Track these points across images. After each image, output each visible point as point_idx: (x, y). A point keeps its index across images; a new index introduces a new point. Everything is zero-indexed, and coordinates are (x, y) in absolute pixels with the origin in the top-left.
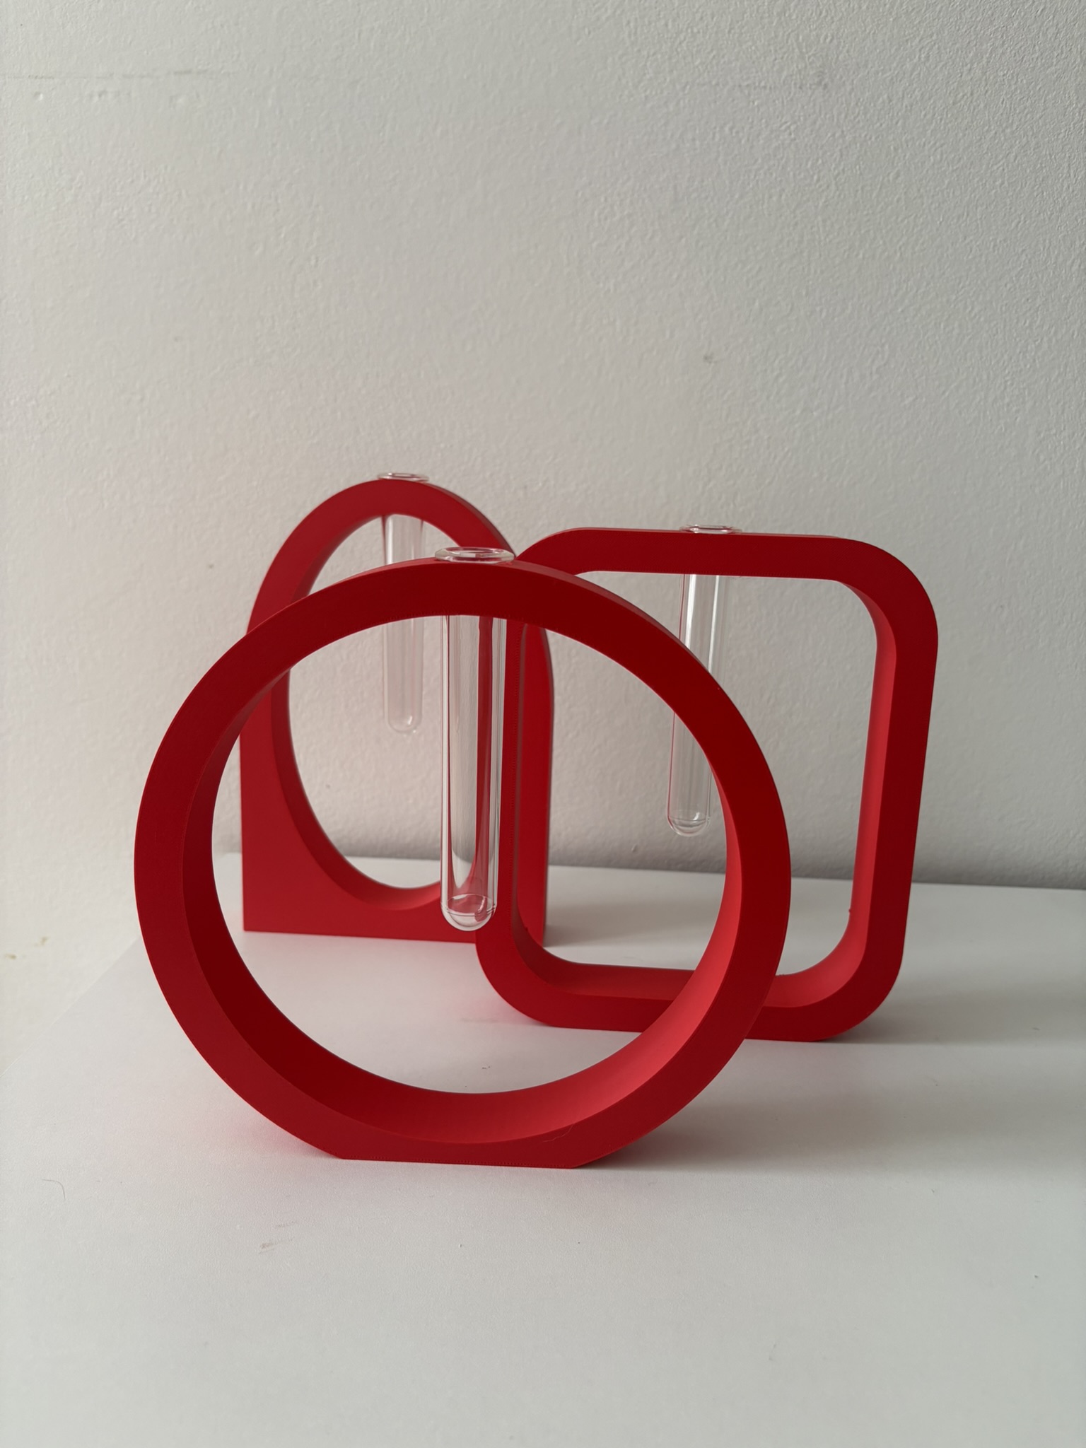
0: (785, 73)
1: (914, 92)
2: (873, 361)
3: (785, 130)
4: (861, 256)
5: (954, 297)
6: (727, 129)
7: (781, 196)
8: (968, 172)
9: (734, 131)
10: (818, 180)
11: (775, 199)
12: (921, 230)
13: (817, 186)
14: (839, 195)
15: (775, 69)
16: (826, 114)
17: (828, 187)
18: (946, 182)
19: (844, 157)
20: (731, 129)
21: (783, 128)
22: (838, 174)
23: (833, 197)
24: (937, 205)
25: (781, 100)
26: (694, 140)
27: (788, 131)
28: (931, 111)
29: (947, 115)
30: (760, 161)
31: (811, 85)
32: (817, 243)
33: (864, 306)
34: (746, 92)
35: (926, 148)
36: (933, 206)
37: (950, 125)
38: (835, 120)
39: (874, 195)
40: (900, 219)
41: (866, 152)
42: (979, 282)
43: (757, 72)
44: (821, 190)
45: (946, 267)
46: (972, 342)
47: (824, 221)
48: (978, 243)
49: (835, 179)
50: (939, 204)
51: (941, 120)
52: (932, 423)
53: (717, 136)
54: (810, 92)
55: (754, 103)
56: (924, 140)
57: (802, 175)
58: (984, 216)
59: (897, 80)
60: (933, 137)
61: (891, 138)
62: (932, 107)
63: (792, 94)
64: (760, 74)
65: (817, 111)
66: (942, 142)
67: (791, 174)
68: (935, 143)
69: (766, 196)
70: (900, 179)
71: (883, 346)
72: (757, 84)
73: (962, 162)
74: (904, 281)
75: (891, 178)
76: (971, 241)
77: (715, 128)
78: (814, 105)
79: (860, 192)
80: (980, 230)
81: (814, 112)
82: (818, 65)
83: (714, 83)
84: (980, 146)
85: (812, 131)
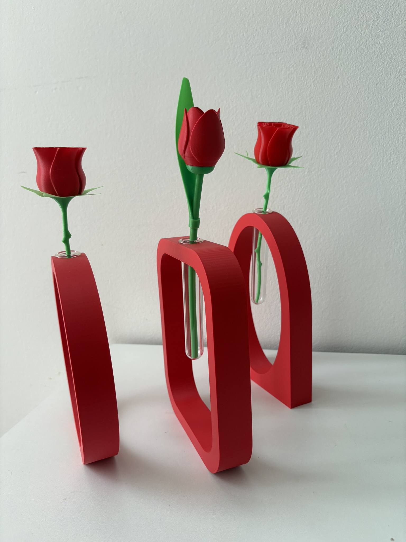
0: (290, 45)
1: (342, 44)
2: (335, 150)
3: (292, 67)
4: (326, 110)
5: (366, 122)
6: (269, 70)
7: (292, 92)
8: (367, 72)
9: (272, 70)
10: (307, 84)
11: (290, 93)
12: (350, 97)
13: (306, 86)
14: (315, 89)
15: (286, 44)
16: (307, 58)
17: (310, 86)
18: (359, 78)
19: (316, 74)
20: (271, 70)
21: (291, 66)
22: (314, 80)
23: (313, 90)
24: (355, 87)
25: (289, 56)
26: (257, 76)
27: (293, 67)
28: (350, 51)
29: (357, 51)
30: (283, 80)
31: (300, 48)
32: (308, 108)
33: (329, 130)
34: (276, 55)
35: (349, 65)
36: (354, 88)
37: (358, 55)
38: (311, 60)
39: (329, 86)
40: (340, 95)
41: (324, 71)
42: (376, 114)
43: (279, 47)
44: (308, 87)
45: (361, 110)
46: (375, 138)
47: (310, 99)
48: (374, 99)
49: (313, 82)
50: (356, 87)
51: (354, 53)
52: (361, 172)
53: (266, 73)
54: (300, 51)
55: (279, 58)
56: (348, 62)
57: (300, 83)
58: (375, 89)
59: (335, 41)
60: (352, 61)
61: (334, 64)
62: (350, 49)
63: (293, 53)
64: (280, 47)
65: (304, 58)
66: (355, 62)
67: (296, 83)
68: (353, 63)
69: (287, 93)
70: (339, 79)
71: (338, 144)
72: (279, 51)
73: (364, 69)
74: (345, 118)
75: (336, 79)
76: (371, 99)
77: (265, 70)
78: (302, 56)
79: (323, 86)
80: (375, 94)
81: (303, 58)
82: (303, 40)
83: (263, 53)
84: (371, 61)
85: (302, 66)
